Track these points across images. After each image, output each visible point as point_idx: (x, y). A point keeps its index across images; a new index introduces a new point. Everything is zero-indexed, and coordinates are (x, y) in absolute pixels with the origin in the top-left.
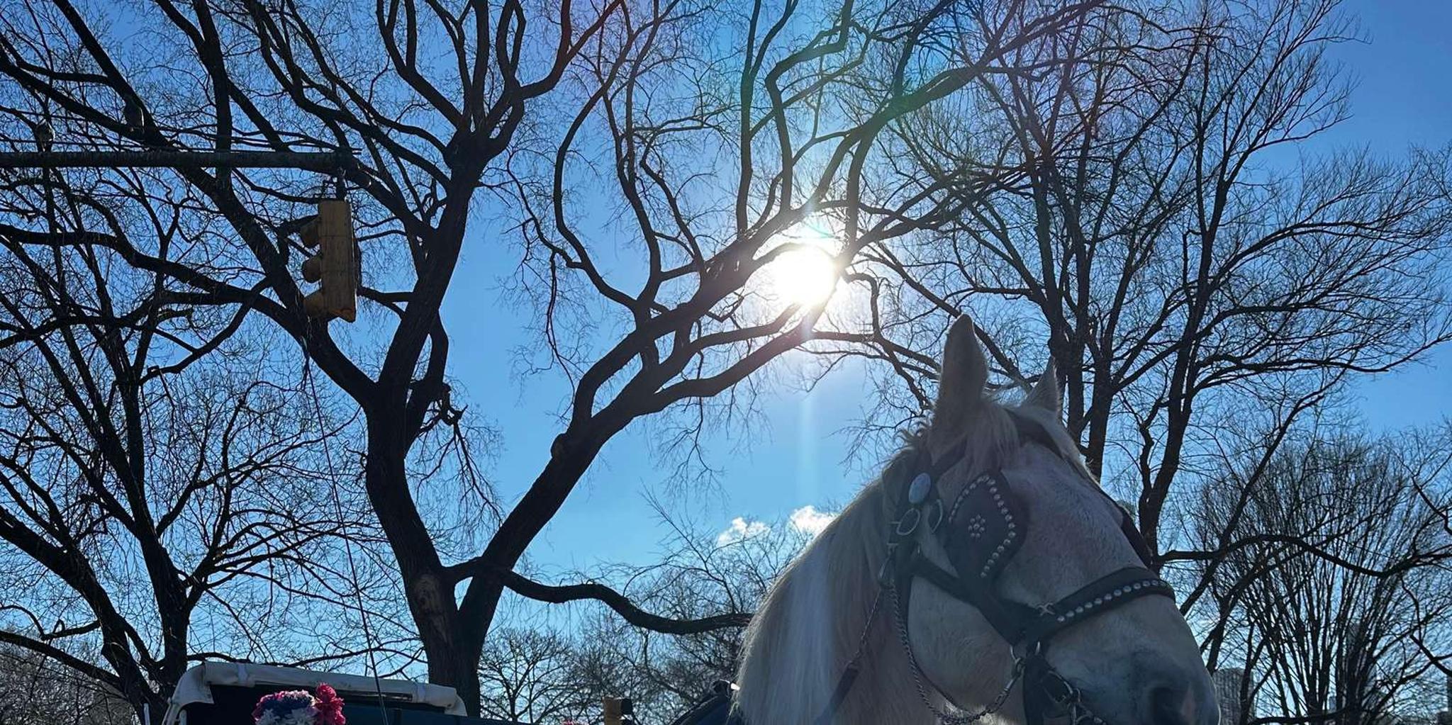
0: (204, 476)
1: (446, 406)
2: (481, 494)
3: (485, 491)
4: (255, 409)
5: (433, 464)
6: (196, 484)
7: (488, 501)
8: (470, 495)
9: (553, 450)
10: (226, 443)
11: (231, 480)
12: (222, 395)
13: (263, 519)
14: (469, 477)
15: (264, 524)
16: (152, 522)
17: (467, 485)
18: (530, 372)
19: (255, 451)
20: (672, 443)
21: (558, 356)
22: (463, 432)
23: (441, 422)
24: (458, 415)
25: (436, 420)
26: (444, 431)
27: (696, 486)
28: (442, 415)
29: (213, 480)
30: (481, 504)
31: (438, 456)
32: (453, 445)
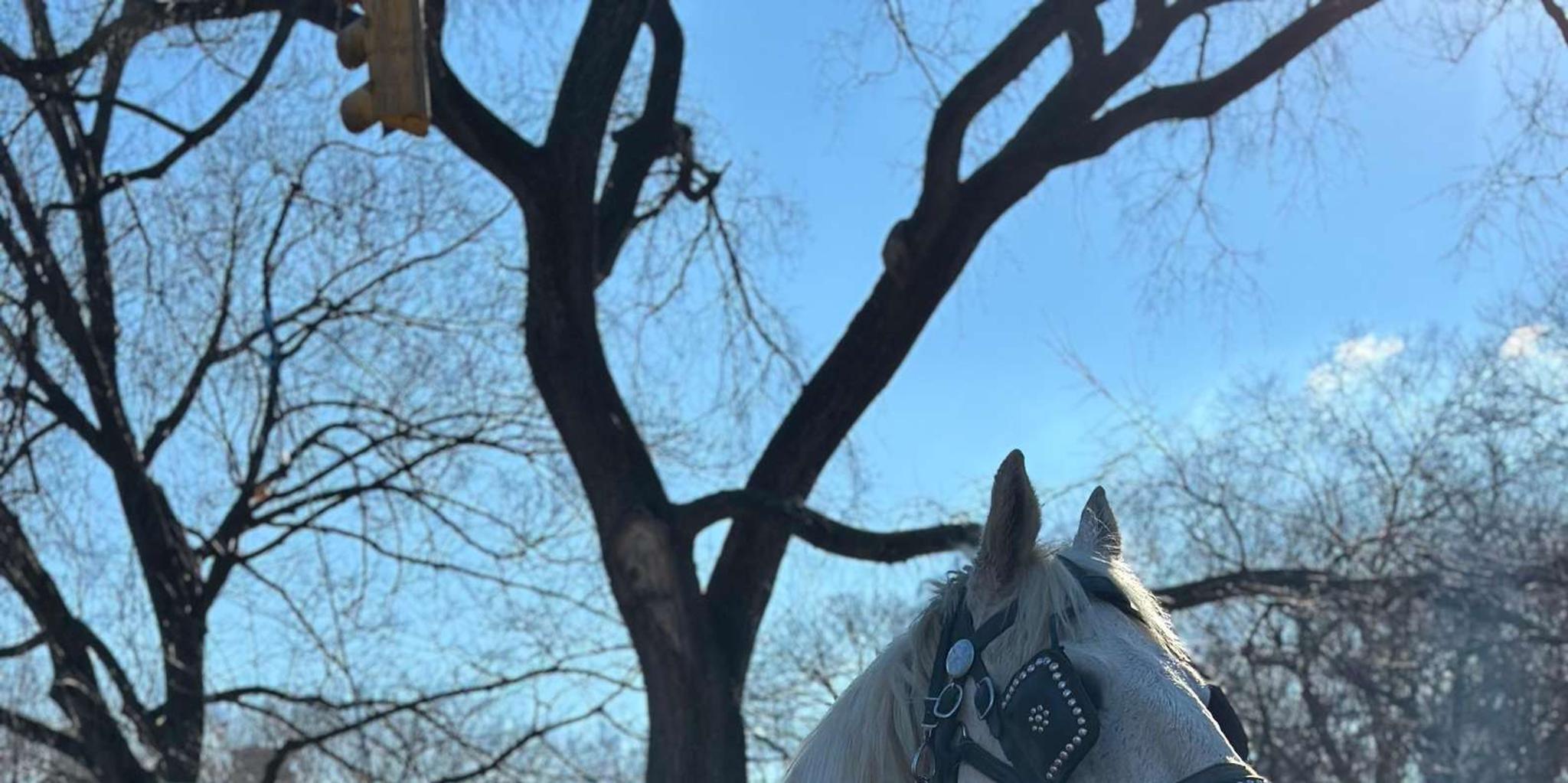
0: (231, 337)
1: (689, 165)
2: (765, 336)
3: (773, 327)
4: (323, 198)
5: (669, 281)
6: (213, 355)
7: (777, 350)
8: (740, 340)
9: (887, 253)
10: (268, 269)
11: (278, 345)
12: (259, 171)
13: (343, 415)
14: (738, 304)
15: (347, 425)
16: (133, 438)
17: (734, 320)
18: (855, 82)
19: (326, 278)
20: (1149, 204)
21: (909, 44)
22: (725, 213)
23: (680, 198)
24: (714, 179)
25: (668, 196)
26: (688, 215)
27: (1203, 287)
28: (683, 184)
29: (246, 344)
30: (764, 357)
31: (679, 263)
32: (704, 242)
